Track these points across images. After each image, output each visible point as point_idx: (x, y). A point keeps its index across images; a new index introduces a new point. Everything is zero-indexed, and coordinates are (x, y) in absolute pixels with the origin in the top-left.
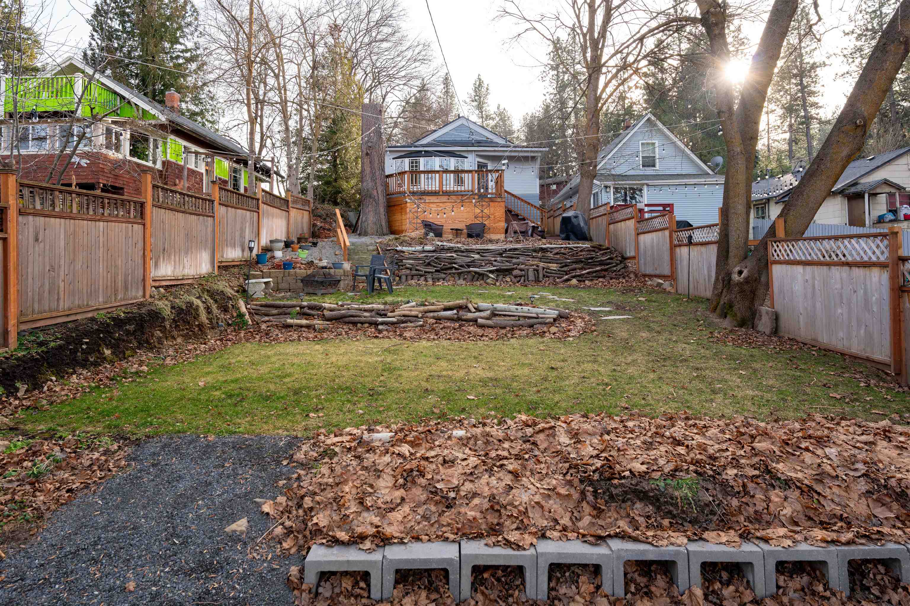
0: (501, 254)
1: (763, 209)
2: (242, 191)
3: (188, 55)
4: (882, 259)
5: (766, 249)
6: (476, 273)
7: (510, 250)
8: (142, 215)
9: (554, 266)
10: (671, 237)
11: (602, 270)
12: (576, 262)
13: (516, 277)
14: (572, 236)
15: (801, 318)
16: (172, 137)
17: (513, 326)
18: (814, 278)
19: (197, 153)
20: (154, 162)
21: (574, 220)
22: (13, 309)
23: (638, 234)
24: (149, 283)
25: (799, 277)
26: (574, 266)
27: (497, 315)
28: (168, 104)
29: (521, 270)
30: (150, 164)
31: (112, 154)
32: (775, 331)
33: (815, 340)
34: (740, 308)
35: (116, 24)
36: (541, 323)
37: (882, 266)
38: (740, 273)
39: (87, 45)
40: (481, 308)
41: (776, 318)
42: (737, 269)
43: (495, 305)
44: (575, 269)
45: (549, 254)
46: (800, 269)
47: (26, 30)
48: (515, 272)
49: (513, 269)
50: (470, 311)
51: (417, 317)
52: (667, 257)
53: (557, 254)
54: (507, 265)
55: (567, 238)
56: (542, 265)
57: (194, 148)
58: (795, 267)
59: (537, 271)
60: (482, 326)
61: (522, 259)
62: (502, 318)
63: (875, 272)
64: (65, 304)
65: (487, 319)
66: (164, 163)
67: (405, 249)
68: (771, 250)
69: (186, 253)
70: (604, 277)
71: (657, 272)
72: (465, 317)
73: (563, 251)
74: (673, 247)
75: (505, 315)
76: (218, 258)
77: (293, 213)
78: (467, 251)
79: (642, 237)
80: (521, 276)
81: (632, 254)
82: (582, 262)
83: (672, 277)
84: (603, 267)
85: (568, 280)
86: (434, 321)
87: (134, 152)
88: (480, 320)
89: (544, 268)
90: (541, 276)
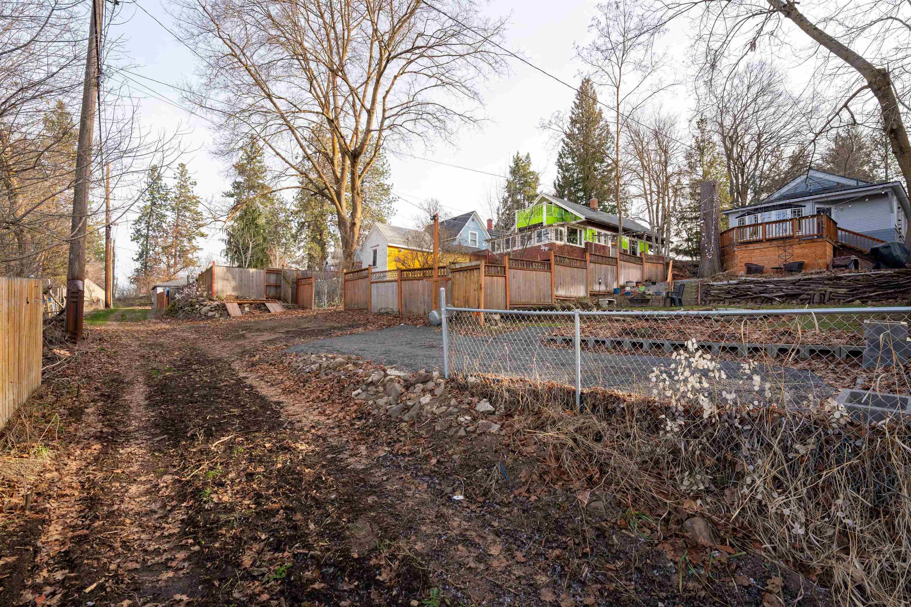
2: (638, 255)
3: (609, 168)
6: (765, 297)
8: (550, 268)
9: (842, 291)
12: (870, 287)
13: (801, 300)
16: (589, 227)
19: (606, 235)
20: (581, 244)
22: (508, 300)
24: (554, 297)
26: (865, 290)
28: (592, 206)
29: (809, 295)
30: (578, 245)
31: (559, 243)
35: (570, 161)
39: (555, 178)
44: (864, 292)
45: (844, 282)
47: (532, 173)
48: (802, 297)
49: (801, 294)
54: (796, 292)
56: (830, 290)
57: (603, 232)
59: (824, 295)
64: (523, 301)
66: (586, 244)
67: (715, 283)
69: (572, 285)
70: (895, 298)
73: (859, 278)
76: (590, 289)
77: (647, 266)
78: (765, 282)
80: (806, 300)
82: (877, 286)
84: (897, 290)
85: (851, 301)
87: (569, 240)
89: (831, 293)
90: (827, 299)
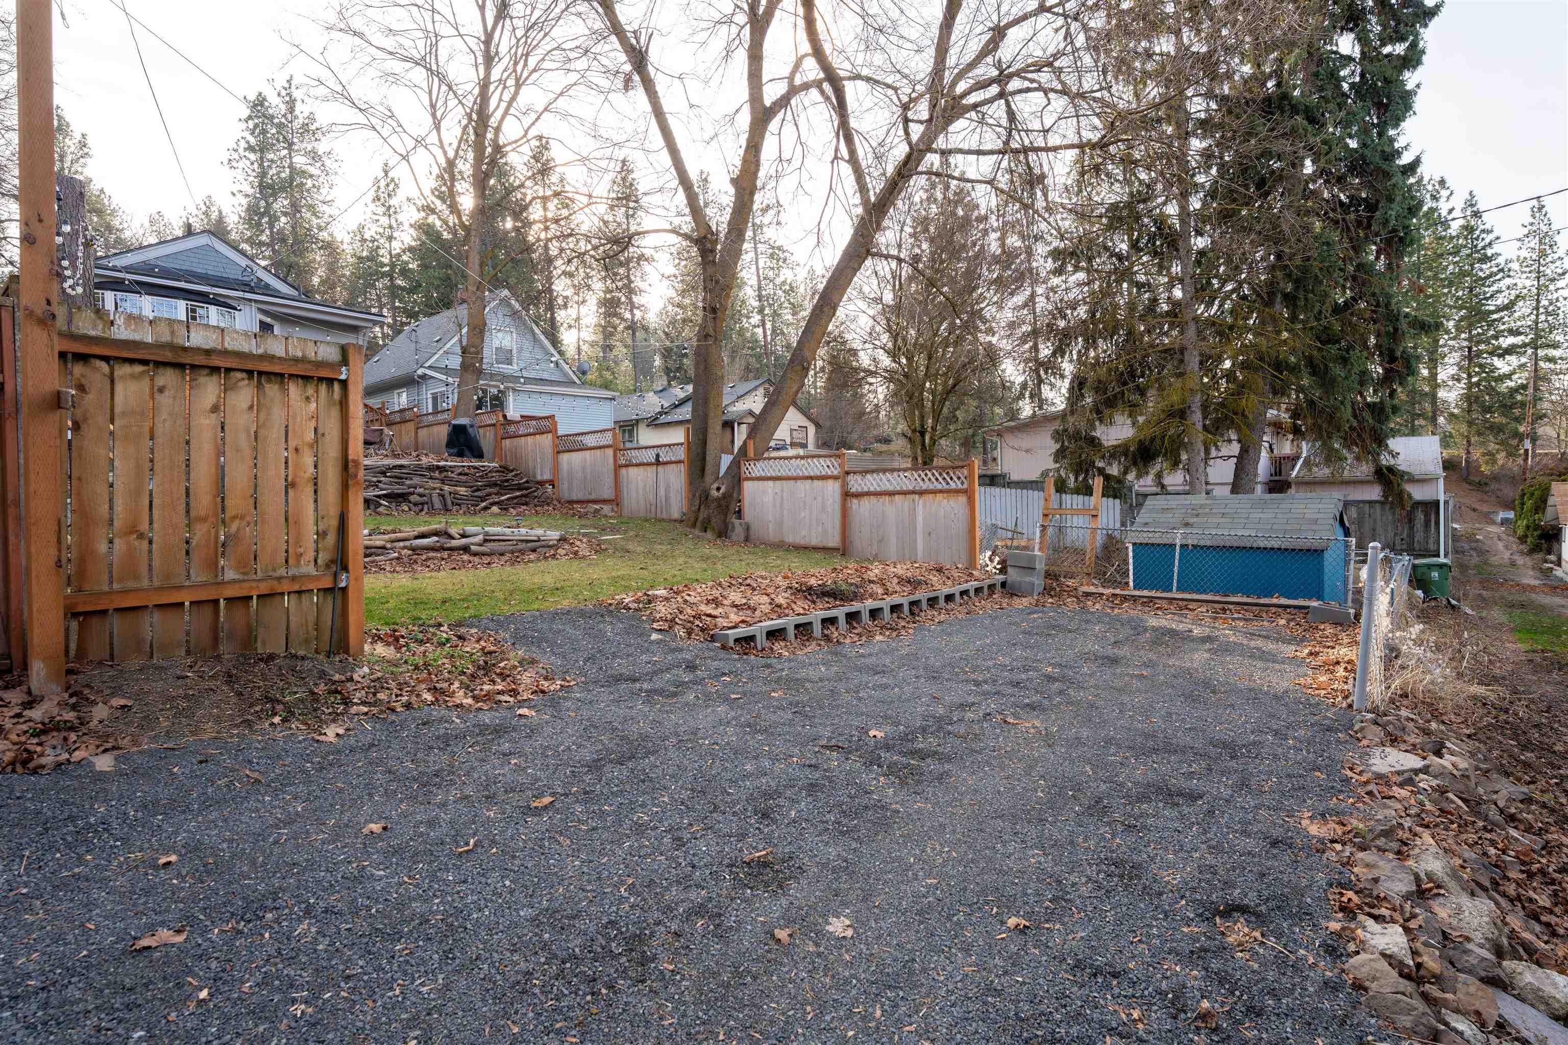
0: (383, 473)
1: (631, 432)
4: (836, 473)
5: (739, 468)
7: (395, 467)
9: (462, 490)
10: (615, 456)
11: (522, 496)
12: (490, 486)
13: (415, 504)
14: (467, 452)
15: (771, 526)
17: (512, 552)
18: (782, 491)
21: (470, 430)
23: (558, 452)
25: (770, 490)
26: (488, 490)
27: (490, 541)
29: (421, 495)
32: (747, 539)
33: (783, 541)
34: (716, 521)
36: (543, 546)
37: (835, 478)
38: (718, 489)
40: (468, 533)
41: (748, 528)
42: (715, 485)
43: (487, 529)
44: (489, 495)
45: (450, 475)
46: (770, 483)
48: (413, 498)
49: (408, 494)
50: (453, 538)
51: (384, 548)
52: (609, 480)
53: (460, 474)
54: (398, 489)
55: (460, 454)
56: (446, 488)
58: (766, 483)
59: (443, 496)
60: (475, 554)
61: (416, 480)
62: (496, 544)
63: (830, 482)
65: (481, 545)
68: (743, 468)
70: (526, 504)
71: (593, 497)
72: (448, 545)
73: (466, 470)
74: (618, 467)
75: (499, 540)
79: (565, 458)
80: (423, 504)
81: (547, 477)
82: (496, 485)
83: (616, 501)
84: (524, 492)
85: (486, 508)
86: (410, 552)
88: (473, 547)
89: (450, 493)
90: (449, 503)
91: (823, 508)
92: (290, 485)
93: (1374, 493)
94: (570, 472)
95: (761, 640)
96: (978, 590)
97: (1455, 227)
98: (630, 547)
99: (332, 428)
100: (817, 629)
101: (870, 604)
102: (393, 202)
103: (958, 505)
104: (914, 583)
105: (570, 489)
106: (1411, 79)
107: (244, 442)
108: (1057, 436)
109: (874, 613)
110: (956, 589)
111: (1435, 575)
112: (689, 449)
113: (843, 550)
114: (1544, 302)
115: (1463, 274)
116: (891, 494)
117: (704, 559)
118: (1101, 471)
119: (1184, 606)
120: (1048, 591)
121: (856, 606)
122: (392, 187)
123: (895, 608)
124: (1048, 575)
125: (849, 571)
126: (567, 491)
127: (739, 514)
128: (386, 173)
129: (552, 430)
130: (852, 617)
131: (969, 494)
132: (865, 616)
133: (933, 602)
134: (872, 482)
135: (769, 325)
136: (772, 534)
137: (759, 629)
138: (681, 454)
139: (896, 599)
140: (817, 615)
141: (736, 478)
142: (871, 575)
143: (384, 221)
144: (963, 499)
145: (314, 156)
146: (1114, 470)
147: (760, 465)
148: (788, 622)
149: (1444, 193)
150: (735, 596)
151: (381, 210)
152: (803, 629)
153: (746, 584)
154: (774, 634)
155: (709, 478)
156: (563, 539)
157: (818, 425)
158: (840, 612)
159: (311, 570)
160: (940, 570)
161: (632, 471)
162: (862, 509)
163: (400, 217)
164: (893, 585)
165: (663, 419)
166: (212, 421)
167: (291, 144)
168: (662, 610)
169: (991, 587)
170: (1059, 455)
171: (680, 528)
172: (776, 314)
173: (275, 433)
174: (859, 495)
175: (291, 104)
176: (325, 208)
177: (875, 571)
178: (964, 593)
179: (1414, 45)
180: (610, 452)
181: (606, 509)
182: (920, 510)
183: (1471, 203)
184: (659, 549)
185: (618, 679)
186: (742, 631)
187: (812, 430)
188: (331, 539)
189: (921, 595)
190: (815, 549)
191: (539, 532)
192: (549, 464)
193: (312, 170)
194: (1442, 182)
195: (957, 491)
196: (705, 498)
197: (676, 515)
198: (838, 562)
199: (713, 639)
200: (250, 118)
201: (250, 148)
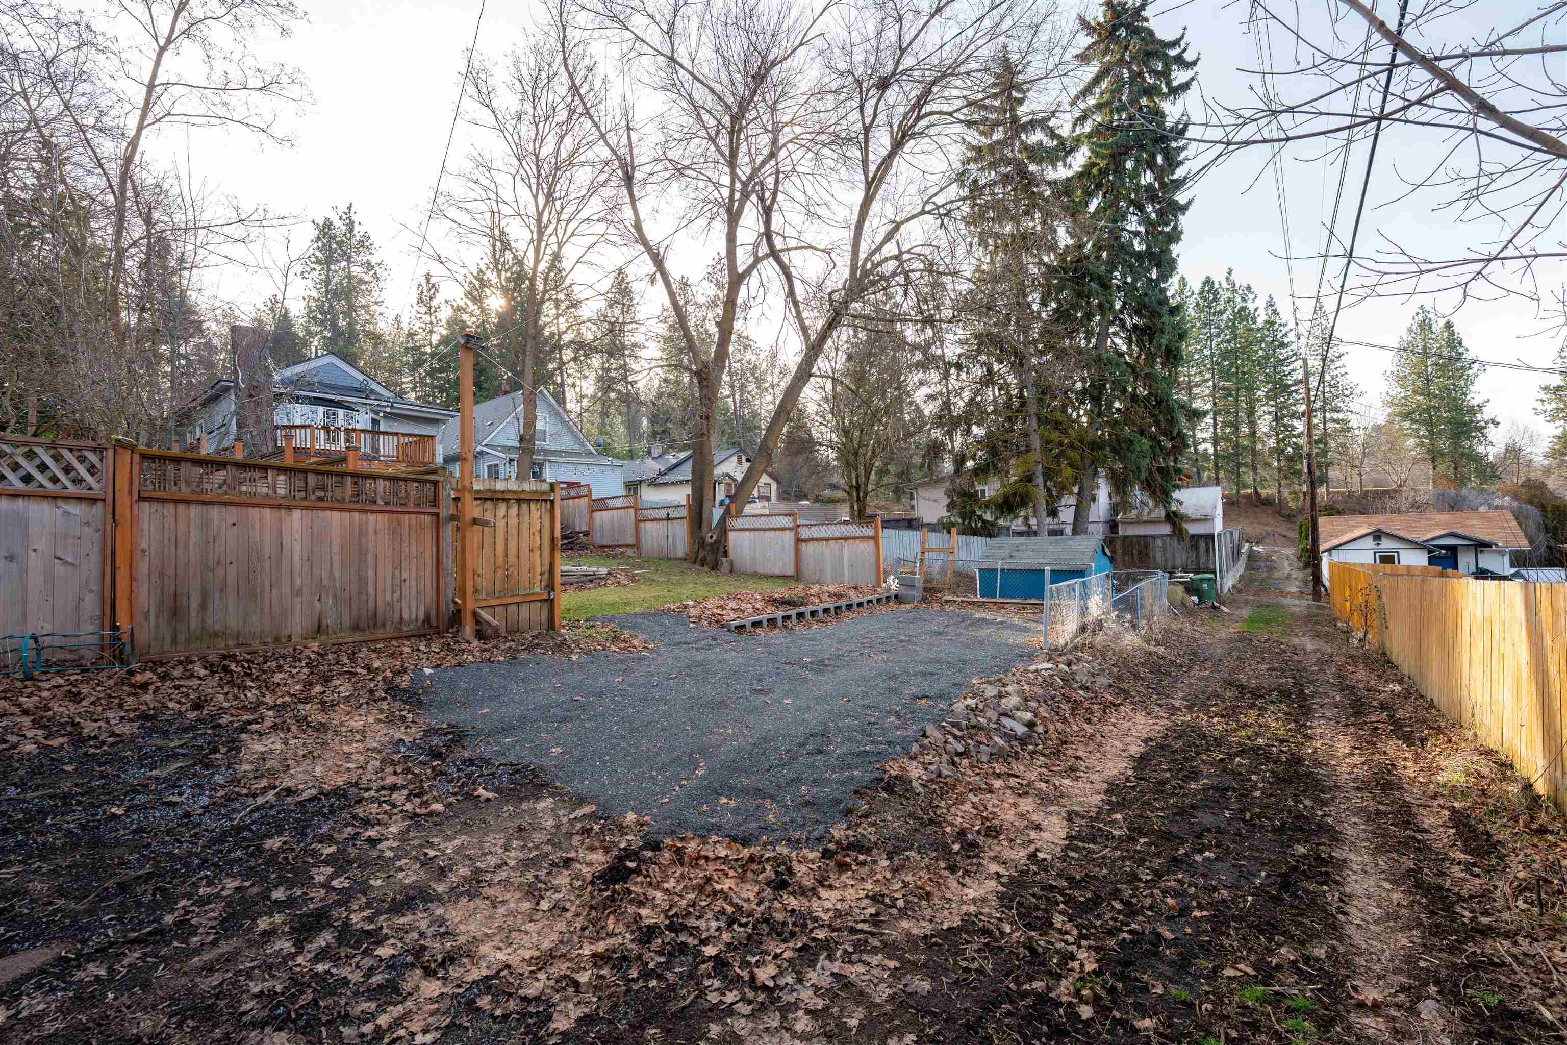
1: (635, 490)
4: (791, 526)
5: (725, 522)
10: (635, 514)
15: (748, 561)
18: (755, 538)
23: (593, 511)
25: (747, 538)
32: (732, 571)
34: (710, 559)
36: (597, 579)
37: (790, 529)
38: (711, 537)
41: (732, 564)
42: (709, 535)
46: (747, 533)
52: (631, 531)
58: (744, 533)
63: (787, 532)
68: (728, 523)
71: (619, 543)
74: (638, 522)
79: (598, 515)
81: (584, 528)
83: (637, 546)
91: (783, 549)
92: (531, 550)
93: (1166, 529)
94: (602, 527)
95: (749, 628)
96: (879, 600)
97: (1260, 321)
98: (655, 577)
99: (547, 524)
100: (780, 621)
101: (811, 608)
102: (434, 303)
103: (869, 546)
104: (839, 596)
105: (602, 537)
106: (1175, 249)
107: (515, 532)
108: (948, 494)
109: (813, 613)
110: (865, 599)
111: (1205, 585)
112: (690, 509)
113: (797, 577)
114: (1328, 378)
115: (1267, 358)
116: (827, 540)
117: (706, 584)
118: (980, 517)
119: (1001, 606)
120: (924, 600)
121: (802, 609)
122: (433, 288)
123: (826, 611)
124: (925, 589)
125: (798, 590)
126: (598, 539)
127: (726, 554)
128: (428, 280)
129: (589, 495)
130: (800, 615)
131: (875, 538)
132: (808, 615)
133: (849, 607)
134: (815, 532)
135: (737, 397)
136: (749, 569)
137: (748, 621)
138: (684, 512)
139: (827, 606)
140: (779, 614)
141: (723, 529)
142: (812, 592)
143: (426, 318)
144: (872, 542)
145: (369, 266)
146: (988, 517)
147: (740, 520)
148: (763, 617)
149: (1251, 296)
150: (732, 604)
151: (423, 309)
152: (772, 622)
153: (736, 598)
154: (757, 624)
155: (704, 529)
156: (609, 573)
157: (779, 482)
158: (793, 613)
159: (537, 590)
160: (856, 588)
161: (648, 525)
162: (809, 550)
163: (439, 315)
164: (826, 597)
165: (660, 481)
166: (504, 522)
167: (350, 257)
168: (693, 612)
169: (888, 598)
170: (951, 506)
171: (685, 565)
172: (742, 386)
173: (525, 525)
174: (806, 541)
175: (350, 225)
176: (375, 307)
177: (815, 589)
178: (869, 602)
179: (1175, 227)
180: (632, 511)
181: (629, 552)
182: (846, 549)
183: (1270, 304)
184: (675, 578)
185: (680, 643)
186: (738, 622)
187: (774, 486)
188: (546, 576)
189: (842, 603)
190: (778, 577)
191: (594, 569)
192: (586, 519)
193: (367, 278)
194: (1249, 288)
195: (869, 538)
196: (702, 544)
197: (680, 553)
198: (792, 584)
199: (723, 626)
200: (318, 239)
201: (318, 262)
